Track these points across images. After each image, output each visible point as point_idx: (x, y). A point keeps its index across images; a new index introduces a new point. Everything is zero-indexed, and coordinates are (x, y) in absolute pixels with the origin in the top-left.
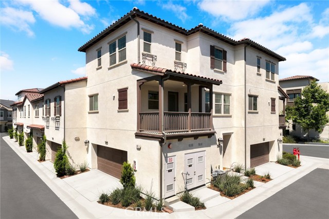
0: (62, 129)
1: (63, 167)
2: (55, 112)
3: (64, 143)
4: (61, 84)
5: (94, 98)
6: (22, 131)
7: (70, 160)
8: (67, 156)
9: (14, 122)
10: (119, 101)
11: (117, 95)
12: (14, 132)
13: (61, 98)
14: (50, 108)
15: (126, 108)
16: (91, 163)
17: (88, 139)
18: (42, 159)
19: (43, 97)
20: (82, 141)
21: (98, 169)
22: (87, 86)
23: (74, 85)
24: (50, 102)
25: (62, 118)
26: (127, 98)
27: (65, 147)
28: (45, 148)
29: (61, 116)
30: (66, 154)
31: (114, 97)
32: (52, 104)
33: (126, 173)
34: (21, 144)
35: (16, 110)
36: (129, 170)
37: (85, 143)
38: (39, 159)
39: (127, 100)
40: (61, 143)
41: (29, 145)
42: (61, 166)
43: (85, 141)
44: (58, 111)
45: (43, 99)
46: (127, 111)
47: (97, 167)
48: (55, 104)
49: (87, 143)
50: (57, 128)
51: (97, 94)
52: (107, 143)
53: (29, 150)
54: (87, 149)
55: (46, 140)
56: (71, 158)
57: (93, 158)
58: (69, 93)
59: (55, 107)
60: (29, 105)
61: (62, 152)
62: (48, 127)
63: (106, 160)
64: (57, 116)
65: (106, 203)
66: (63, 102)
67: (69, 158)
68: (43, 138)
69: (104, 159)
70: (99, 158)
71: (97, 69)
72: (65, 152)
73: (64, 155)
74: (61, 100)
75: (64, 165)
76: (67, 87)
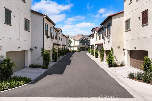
0: (111, 42)
1: (111, 62)
2: (108, 33)
3: (112, 49)
4: (110, 16)
5: (128, 22)
6: (94, 48)
7: (115, 59)
8: (113, 56)
9: (90, 44)
10: (142, 19)
11: (141, 16)
12: (90, 49)
13: (110, 25)
14: (105, 32)
15: (147, 22)
16: (126, 61)
17: (125, 47)
18: (102, 60)
19: (102, 27)
20: (122, 48)
21: (131, 65)
22: (124, 16)
23: (117, 16)
24: (105, 29)
25: (111, 36)
26: (147, 16)
27: (112, 51)
28: (103, 54)
29: (110, 34)
30: (113, 55)
31: (139, 18)
32: (106, 30)
33: (146, 63)
34: (93, 55)
35: (91, 38)
36: (148, 61)
37: (123, 49)
38: (100, 60)
39: (147, 17)
40: (110, 50)
41: (96, 54)
42: (110, 61)
43: (123, 48)
44: (109, 32)
45: (102, 28)
46: (148, 25)
47: (130, 65)
48: (108, 29)
49: (124, 49)
50: (109, 42)
51: (130, 19)
52: (135, 48)
53: (97, 57)
54: (125, 54)
55: (104, 50)
56: (115, 57)
57: (127, 59)
58: (114, 21)
59: (108, 31)
60: (96, 34)
61: (111, 54)
62: (104, 43)
63: (136, 60)
64: (109, 35)
65: (133, 79)
66: (111, 27)
67: (114, 57)
68: (102, 49)
69: (134, 59)
70: (132, 59)
71: (130, 4)
72: (112, 54)
73: (112, 55)
74: (110, 26)
75: (112, 61)
76: (113, 18)
